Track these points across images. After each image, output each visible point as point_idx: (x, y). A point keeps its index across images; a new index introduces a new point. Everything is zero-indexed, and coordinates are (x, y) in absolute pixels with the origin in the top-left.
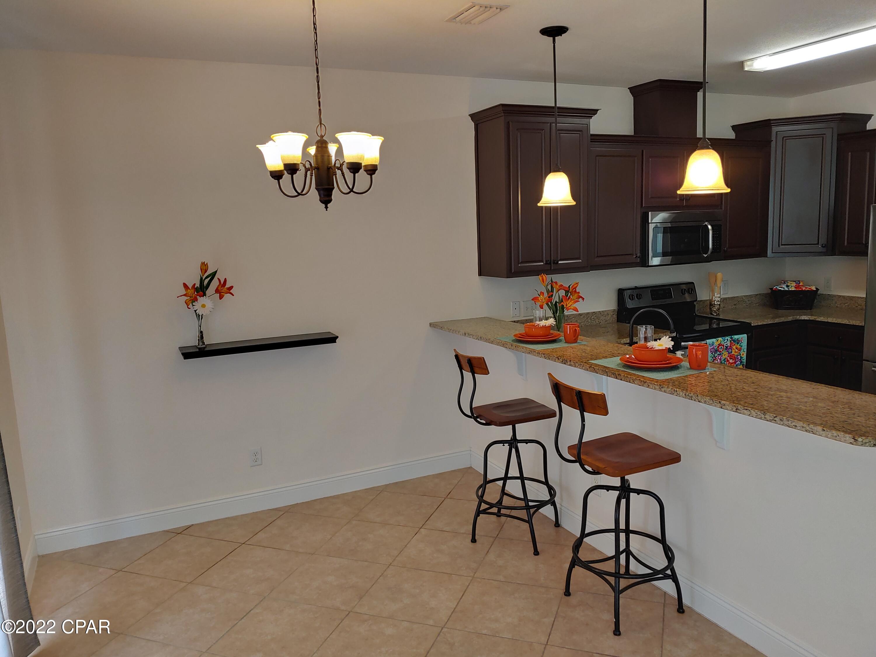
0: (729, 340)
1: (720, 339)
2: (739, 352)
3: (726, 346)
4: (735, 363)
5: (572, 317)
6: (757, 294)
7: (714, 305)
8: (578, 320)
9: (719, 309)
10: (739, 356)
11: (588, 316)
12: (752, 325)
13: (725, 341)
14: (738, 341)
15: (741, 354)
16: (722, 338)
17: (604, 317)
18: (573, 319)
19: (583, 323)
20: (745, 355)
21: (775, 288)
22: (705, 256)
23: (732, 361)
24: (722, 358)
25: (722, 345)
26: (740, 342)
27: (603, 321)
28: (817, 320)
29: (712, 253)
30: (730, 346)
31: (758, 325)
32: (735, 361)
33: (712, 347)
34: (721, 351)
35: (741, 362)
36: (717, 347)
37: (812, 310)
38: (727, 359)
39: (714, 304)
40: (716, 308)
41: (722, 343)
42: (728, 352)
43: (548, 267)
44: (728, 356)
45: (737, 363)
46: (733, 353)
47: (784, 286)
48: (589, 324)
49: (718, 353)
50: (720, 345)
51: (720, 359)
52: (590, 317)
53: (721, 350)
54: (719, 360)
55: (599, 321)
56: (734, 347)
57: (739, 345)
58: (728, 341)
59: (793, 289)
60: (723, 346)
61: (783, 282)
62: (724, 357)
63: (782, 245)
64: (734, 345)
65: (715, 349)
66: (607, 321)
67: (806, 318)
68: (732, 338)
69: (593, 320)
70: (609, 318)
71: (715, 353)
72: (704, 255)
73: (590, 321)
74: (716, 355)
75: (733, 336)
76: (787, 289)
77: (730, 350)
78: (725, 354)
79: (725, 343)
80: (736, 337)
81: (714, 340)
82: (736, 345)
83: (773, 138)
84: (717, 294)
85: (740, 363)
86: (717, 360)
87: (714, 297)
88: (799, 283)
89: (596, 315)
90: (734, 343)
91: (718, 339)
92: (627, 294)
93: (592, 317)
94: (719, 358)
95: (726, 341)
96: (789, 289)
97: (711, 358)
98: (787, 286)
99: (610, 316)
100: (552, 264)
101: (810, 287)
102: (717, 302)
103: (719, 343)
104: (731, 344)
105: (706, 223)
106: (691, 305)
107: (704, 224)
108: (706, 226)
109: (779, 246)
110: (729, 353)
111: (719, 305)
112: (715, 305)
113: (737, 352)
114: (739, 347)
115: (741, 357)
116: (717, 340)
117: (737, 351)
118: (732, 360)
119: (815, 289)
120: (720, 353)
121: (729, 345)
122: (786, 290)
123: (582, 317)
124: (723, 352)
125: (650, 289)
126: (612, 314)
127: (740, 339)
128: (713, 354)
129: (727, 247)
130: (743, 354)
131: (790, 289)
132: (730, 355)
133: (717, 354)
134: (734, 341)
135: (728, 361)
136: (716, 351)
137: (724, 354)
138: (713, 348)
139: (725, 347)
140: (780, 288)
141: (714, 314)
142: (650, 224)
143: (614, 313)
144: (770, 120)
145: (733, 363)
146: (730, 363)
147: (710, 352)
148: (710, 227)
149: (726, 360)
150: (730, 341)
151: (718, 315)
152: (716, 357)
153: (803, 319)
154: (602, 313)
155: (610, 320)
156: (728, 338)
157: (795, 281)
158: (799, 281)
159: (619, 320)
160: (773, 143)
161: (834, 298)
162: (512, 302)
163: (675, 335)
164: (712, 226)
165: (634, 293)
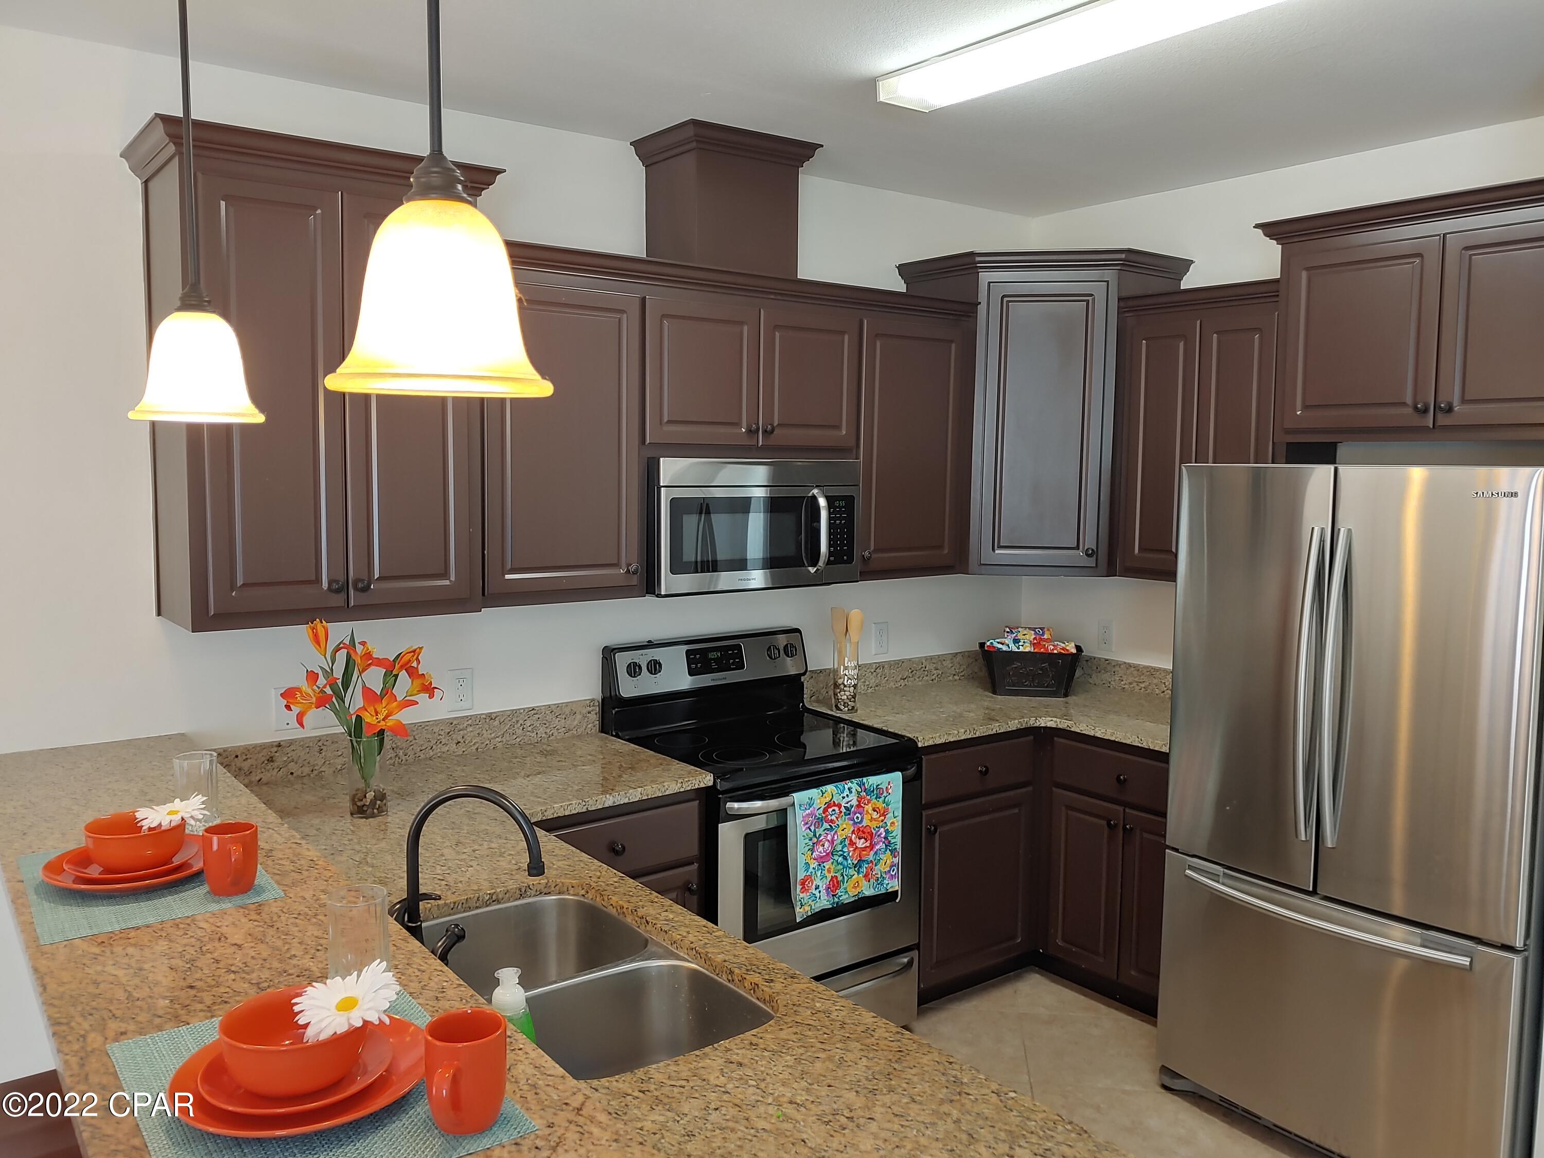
0: (854, 790)
1: (830, 788)
2: (882, 818)
3: (848, 805)
4: (872, 847)
5: (465, 725)
6: (957, 654)
7: (842, 686)
8: (484, 731)
9: (854, 697)
10: (882, 830)
11: (514, 719)
12: (920, 745)
13: (845, 795)
14: (878, 792)
15: (889, 825)
16: (837, 787)
17: (563, 721)
18: (470, 729)
19: (499, 739)
20: (898, 824)
21: (988, 643)
22: (812, 570)
23: (863, 844)
24: (836, 837)
25: (835, 805)
26: (885, 794)
27: (558, 729)
28: (1072, 729)
29: (829, 563)
30: (859, 806)
31: (935, 745)
32: (870, 844)
33: (807, 812)
34: (832, 821)
35: (888, 844)
36: (821, 811)
37: (1069, 699)
38: (851, 840)
39: (843, 683)
40: (847, 693)
41: (835, 799)
42: (853, 819)
43: (337, 600)
44: (853, 832)
45: (878, 847)
47: (1009, 640)
49: (826, 825)
50: (829, 805)
51: (832, 842)
52: (521, 722)
53: (833, 817)
54: (827, 844)
55: (548, 731)
56: (869, 808)
57: (881, 800)
58: (851, 792)
59: (1027, 650)
60: (839, 806)
61: (1008, 630)
62: (840, 835)
63: (1000, 547)
64: (869, 801)
65: (816, 816)
66: (571, 730)
67: (1051, 724)
68: (861, 784)
69: (530, 729)
70: (576, 723)
71: (817, 828)
72: (810, 568)
73: (520, 732)
74: (820, 831)
75: (865, 780)
76: (1015, 649)
77: (858, 815)
78: (845, 826)
79: (843, 798)
80: (872, 781)
81: (814, 793)
82: (874, 800)
83: (982, 297)
84: (849, 661)
85: (884, 846)
86: (823, 845)
87: (842, 667)
88: (1043, 634)
89: (537, 716)
90: (869, 797)
91: (824, 788)
92: (624, 660)
93: (527, 723)
94: (829, 838)
95: (846, 792)
96: (1019, 649)
97: (807, 841)
98: (1016, 641)
99: (578, 717)
100: (352, 592)
101: (1063, 645)
102: (849, 679)
103: (828, 800)
104: (859, 802)
105: (815, 491)
106: (794, 684)
107: (810, 494)
108: (814, 498)
109: (993, 550)
110: (855, 823)
111: (855, 686)
112: (845, 686)
113: (875, 820)
114: (880, 804)
115: (887, 831)
116: (821, 791)
117: (875, 815)
118: (863, 840)
119: (1074, 651)
120: (830, 825)
121: (855, 803)
122: (1011, 652)
123: (496, 723)
124: (840, 822)
125: (686, 647)
126: (585, 711)
127: (883, 786)
128: (812, 828)
129: (872, 548)
130: (893, 823)
131: (1022, 649)
132: (859, 829)
133: (823, 828)
134: (869, 792)
135: (852, 843)
136: (819, 822)
137: (841, 828)
138: (812, 814)
139: (843, 809)
140: (1000, 646)
141: (842, 707)
142: (662, 489)
143: (591, 709)
144: (972, 254)
145: (866, 847)
146: (857, 848)
147: (804, 825)
148: (822, 502)
149: (847, 842)
150: (859, 792)
151: (853, 710)
152: (820, 835)
153: (1043, 725)
154: (556, 710)
155: (578, 727)
156: (853, 784)
157: (1034, 629)
158: (1042, 629)
159: (604, 729)
160: (982, 309)
161: (1117, 668)
162: (275, 689)
163: (711, 783)
164: (828, 498)
165: (643, 658)
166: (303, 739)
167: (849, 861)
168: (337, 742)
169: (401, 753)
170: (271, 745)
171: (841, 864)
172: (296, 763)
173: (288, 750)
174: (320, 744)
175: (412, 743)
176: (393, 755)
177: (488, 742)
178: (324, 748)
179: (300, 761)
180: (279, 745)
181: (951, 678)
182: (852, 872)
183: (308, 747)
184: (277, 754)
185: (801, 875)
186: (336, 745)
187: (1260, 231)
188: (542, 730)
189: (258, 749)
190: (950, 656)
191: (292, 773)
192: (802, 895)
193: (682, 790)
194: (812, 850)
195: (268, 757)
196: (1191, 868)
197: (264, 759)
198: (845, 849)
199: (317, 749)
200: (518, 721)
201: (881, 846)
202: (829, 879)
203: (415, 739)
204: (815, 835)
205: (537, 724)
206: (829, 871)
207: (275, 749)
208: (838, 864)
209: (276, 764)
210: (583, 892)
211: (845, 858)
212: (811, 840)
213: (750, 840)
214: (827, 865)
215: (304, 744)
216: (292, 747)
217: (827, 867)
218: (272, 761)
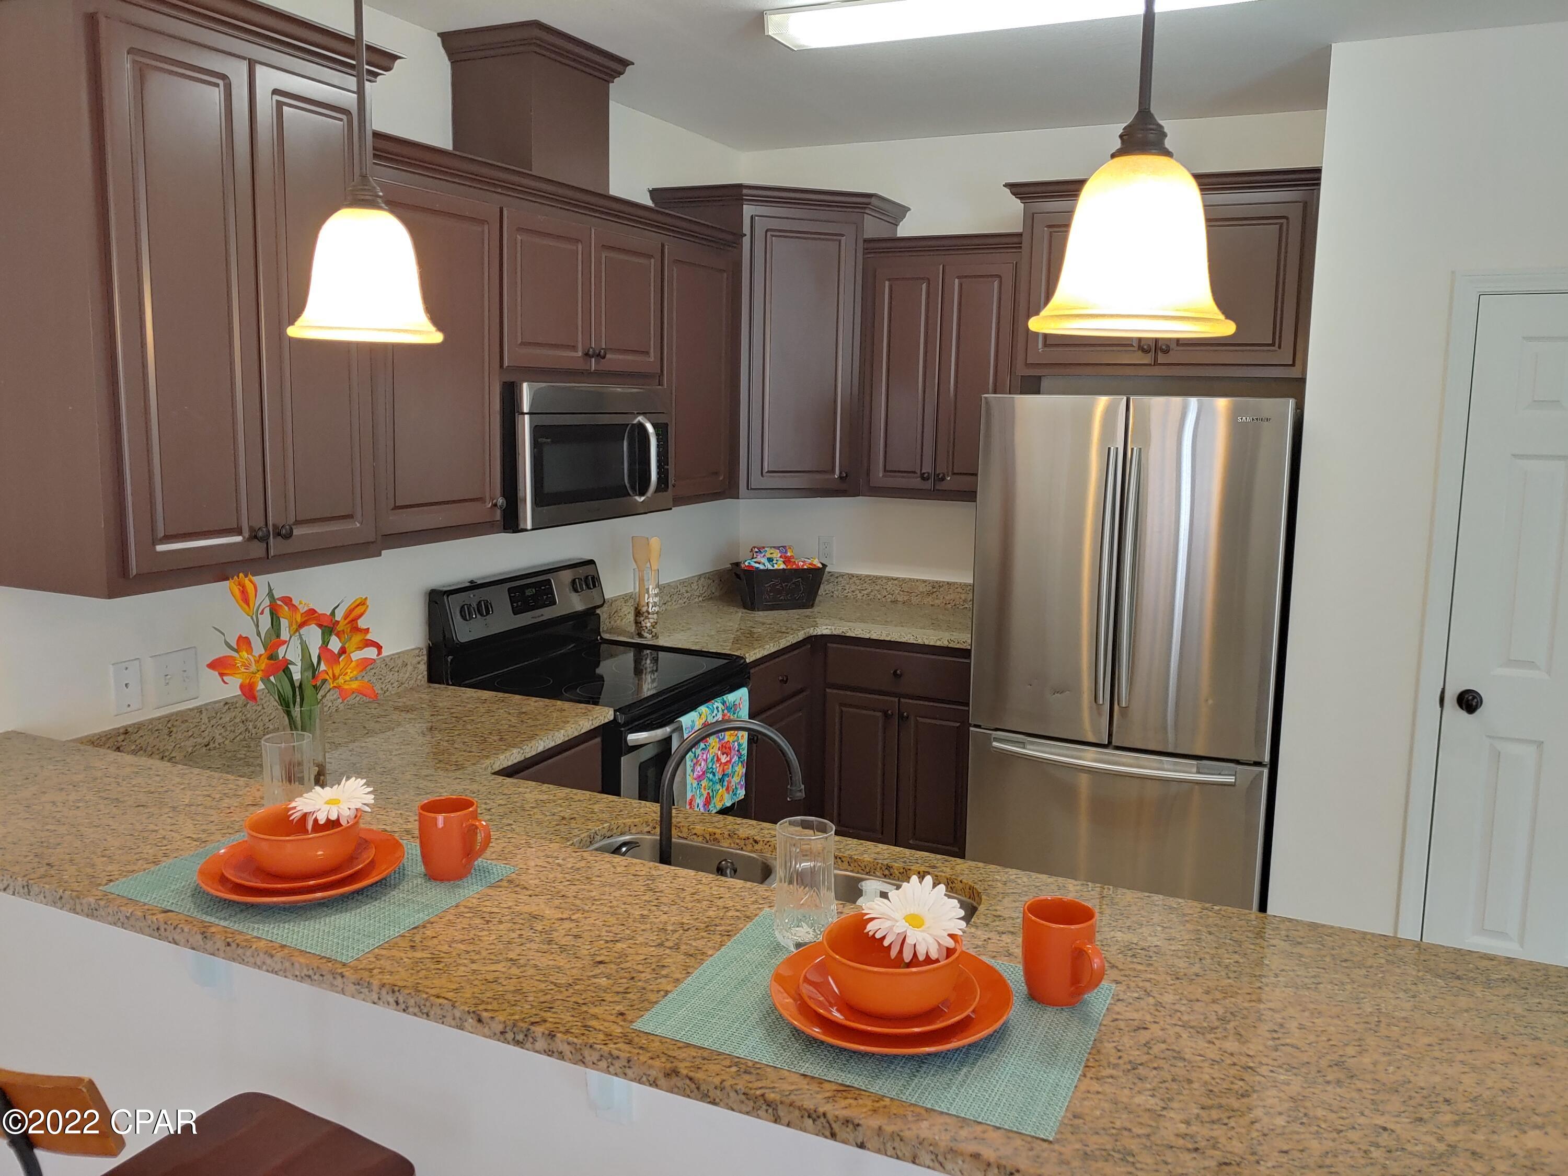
0: (720, 709)
1: (704, 710)
4: (730, 761)
7: (646, 614)
9: (656, 623)
12: (748, 661)
13: (714, 714)
14: (734, 707)
16: (708, 707)
17: (397, 674)
21: (741, 562)
22: (645, 498)
23: (725, 759)
24: (709, 756)
26: (738, 710)
27: (392, 684)
28: (847, 635)
29: (655, 491)
32: (729, 758)
34: (707, 741)
35: (740, 756)
38: (718, 757)
39: (646, 611)
40: (651, 621)
41: (708, 718)
42: (719, 738)
43: (257, 549)
44: (719, 749)
45: (733, 760)
46: (726, 738)
47: (763, 560)
49: (703, 746)
50: (704, 724)
51: (706, 760)
54: (703, 764)
57: (735, 716)
58: (718, 711)
59: (782, 567)
61: (756, 550)
62: (713, 754)
63: (767, 472)
66: (404, 683)
67: (826, 633)
68: (724, 703)
70: (407, 673)
72: (637, 498)
74: (699, 752)
75: (725, 697)
76: (770, 567)
78: (714, 744)
80: (730, 698)
81: (694, 714)
82: (732, 717)
83: (746, 229)
85: (738, 758)
86: (700, 765)
87: (646, 595)
88: (786, 552)
90: (728, 715)
91: (699, 709)
92: (454, 604)
94: (705, 757)
95: (715, 712)
96: (774, 566)
98: (769, 560)
99: (410, 668)
100: (272, 540)
101: (810, 561)
102: (652, 606)
103: (703, 719)
104: (722, 720)
105: (640, 418)
106: (589, 618)
107: (635, 422)
108: (642, 427)
109: (762, 475)
110: (720, 740)
111: (657, 613)
112: (649, 613)
115: (739, 745)
116: (699, 712)
118: (725, 755)
119: (820, 566)
120: (706, 745)
122: (768, 570)
124: (711, 741)
125: (511, 584)
126: (415, 661)
127: (738, 702)
128: (694, 750)
130: (742, 737)
131: (776, 567)
132: (723, 746)
133: (701, 749)
134: (728, 708)
135: (718, 760)
137: (712, 747)
140: (757, 565)
141: (646, 635)
142: (526, 416)
143: (420, 659)
144: (740, 186)
145: (727, 762)
146: (721, 763)
148: (650, 428)
149: (716, 760)
150: (723, 711)
151: (654, 636)
152: (700, 756)
153: (819, 634)
155: (410, 678)
156: (718, 703)
157: (778, 548)
158: (784, 547)
159: (434, 677)
160: (746, 241)
161: (840, 579)
162: (113, 664)
163: (612, 718)
164: (655, 426)
166: (151, 721)
167: (717, 777)
168: (186, 721)
169: (251, 727)
171: (712, 780)
172: (145, 751)
174: (169, 725)
175: (260, 714)
176: (243, 729)
177: (330, 704)
178: (174, 730)
179: (149, 749)
181: (697, 600)
182: (718, 787)
183: (157, 730)
184: (124, 744)
185: (690, 795)
186: (187, 724)
187: (1007, 191)
189: (104, 739)
190: (696, 578)
193: (593, 727)
194: (694, 771)
196: (996, 740)
198: (714, 767)
199: (166, 731)
201: (736, 758)
203: (264, 708)
204: (695, 756)
205: (373, 679)
206: (705, 789)
207: (122, 737)
208: (710, 781)
210: (648, 829)
211: (714, 775)
213: (643, 767)
216: (141, 733)
217: (703, 785)
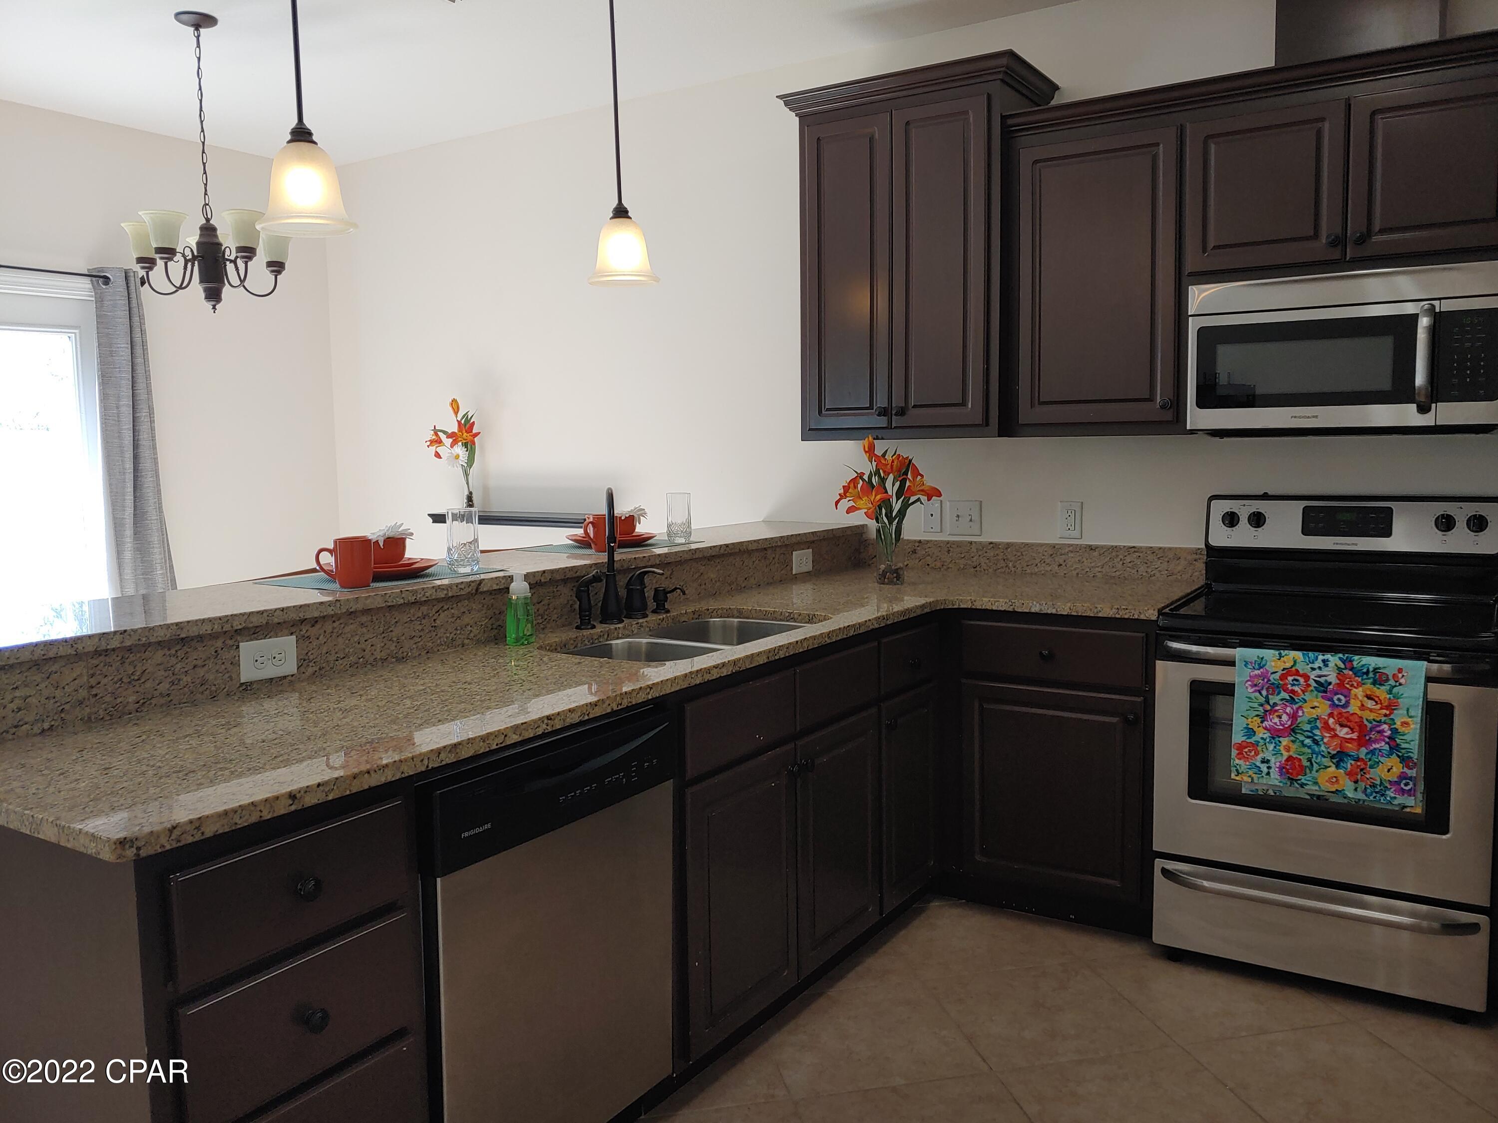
0: (1331, 664)
1: (1294, 654)
2: (1385, 711)
3: (1322, 680)
4: (1364, 742)
5: (1066, 551)
8: (1084, 559)
10: (1384, 726)
11: (1114, 554)
13: (1317, 666)
14: (1379, 677)
15: (1397, 723)
17: (1166, 563)
18: (1071, 555)
19: (1098, 569)
20: (1415, 727)
23: (1347, 733)
24: (1300, 713)
25: (1300, 675)
26: (1392, 682)
27: (1160, 571)
30: (1341, 685)
32: (1362, 738)
33: (1257, 672)
34: (1293, 692)
35: (1396, 747)
36: (1277, 676)
38: (1326, 723)
41: (1298, 667)
42: (1331, 701)
44: (1331, 715)
45: (1375, 746)
46: (1354, 708)
48: (1118, 573)
49: (1285, 695)
50: (1287, 672)
51: (1294, 717)
52: (1121, 557)
53: (1297, 689)
54: (1285, 718)
55: (1149, 570)
56: (1359, 692)
57: (1383, 688)
58: (1328, 666)
60: (1306, 677)
62: (1308, 713)
64: (1361, 684)
65: (1269, 680)
66: (1172, 574)
68: (1348, 663)
69: (1130, 565)
70: (1180, 568)
71: (1272, 694)
73: (1119, 566)
74: (1274, 699)
75: (1356, 658)
77: (1340, 696)
78: (1316, 704)
79: (1313, 669)
80: (1372, 662)
81: (1268, 654)
82: (1369, 686)
85: (1386, 748)
86: (1280, 717)
90: (1360, 679)
91: (1283, 653)
92: (1216, 509)
93: (1128, 559)
94: (1290, 711)
95: (1320, 664)
99: (1183, 562)
103: (1288, 665)
104: (1341, 680)
110: (1333, 706)
113: (1372, 711)
114: (1382, 693)
115: (1395, 731)
116: (1280, 654)
117: (1371, 705)
118: (1346, 730)
120: (1290, 696)
121: (1334, 680)
124: (1307, 696)
126: (1189, 557)
127: (1389, 672)
128: (1264, 693)
130: (1406, 723)
132: (1340, 714)
133: (1279, 697)
134: (1357, 672)
135: (1327, 727)
136: (1274, 688)
137: (1310, 705)
138: (1264, 676)
139: (1312, 682)
142: (1190, 318)
143: (1197, 557)
145: (1351, 739)
146: (1336, 735)
147: (1251, 686)
149: (1320, 724)
150: (1341, 669)
152: (1275, 704)
154: (1160, 553)
155: (1183, 572)
156: (1334, 660)
163: (1154, 618)
165: (1244, 510)
167: (1323, 748)
168: (960, 547)
169: (1010, 565)
170: (915, 541)
171: (1309, 747)
172: (931, 558)
173: (926, 546)
174: (948, 546)
175: (1019, 558)
180: (920, 542)
182: (1326, 761)
183: (940, 546)
184: (918, 548)
185: (1238, 737)
186: (960, 549)
188: (1142, 569)
191: (928, 565)
192: (1237, 761)
193: (1117, 616)
194: (1263, 719)
195: (912, 549)
197: (909, 550)
198: (1317, 732)
200: (1117, 556)
201: (1384, 746)
202: (1285, 758)
203: (1022, 555)
204: (1268, 702)
205: (1138, 562)
206: (1287, 749)
207: (917, 544)
208: (1304, 745)
209: (917, 556)
211: (1316, 742)
212: (1262, 705)
214: (1285, 741)
215: (937, 544)
217: (1285, 744)
218: (915, 553)
